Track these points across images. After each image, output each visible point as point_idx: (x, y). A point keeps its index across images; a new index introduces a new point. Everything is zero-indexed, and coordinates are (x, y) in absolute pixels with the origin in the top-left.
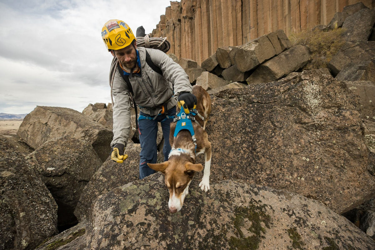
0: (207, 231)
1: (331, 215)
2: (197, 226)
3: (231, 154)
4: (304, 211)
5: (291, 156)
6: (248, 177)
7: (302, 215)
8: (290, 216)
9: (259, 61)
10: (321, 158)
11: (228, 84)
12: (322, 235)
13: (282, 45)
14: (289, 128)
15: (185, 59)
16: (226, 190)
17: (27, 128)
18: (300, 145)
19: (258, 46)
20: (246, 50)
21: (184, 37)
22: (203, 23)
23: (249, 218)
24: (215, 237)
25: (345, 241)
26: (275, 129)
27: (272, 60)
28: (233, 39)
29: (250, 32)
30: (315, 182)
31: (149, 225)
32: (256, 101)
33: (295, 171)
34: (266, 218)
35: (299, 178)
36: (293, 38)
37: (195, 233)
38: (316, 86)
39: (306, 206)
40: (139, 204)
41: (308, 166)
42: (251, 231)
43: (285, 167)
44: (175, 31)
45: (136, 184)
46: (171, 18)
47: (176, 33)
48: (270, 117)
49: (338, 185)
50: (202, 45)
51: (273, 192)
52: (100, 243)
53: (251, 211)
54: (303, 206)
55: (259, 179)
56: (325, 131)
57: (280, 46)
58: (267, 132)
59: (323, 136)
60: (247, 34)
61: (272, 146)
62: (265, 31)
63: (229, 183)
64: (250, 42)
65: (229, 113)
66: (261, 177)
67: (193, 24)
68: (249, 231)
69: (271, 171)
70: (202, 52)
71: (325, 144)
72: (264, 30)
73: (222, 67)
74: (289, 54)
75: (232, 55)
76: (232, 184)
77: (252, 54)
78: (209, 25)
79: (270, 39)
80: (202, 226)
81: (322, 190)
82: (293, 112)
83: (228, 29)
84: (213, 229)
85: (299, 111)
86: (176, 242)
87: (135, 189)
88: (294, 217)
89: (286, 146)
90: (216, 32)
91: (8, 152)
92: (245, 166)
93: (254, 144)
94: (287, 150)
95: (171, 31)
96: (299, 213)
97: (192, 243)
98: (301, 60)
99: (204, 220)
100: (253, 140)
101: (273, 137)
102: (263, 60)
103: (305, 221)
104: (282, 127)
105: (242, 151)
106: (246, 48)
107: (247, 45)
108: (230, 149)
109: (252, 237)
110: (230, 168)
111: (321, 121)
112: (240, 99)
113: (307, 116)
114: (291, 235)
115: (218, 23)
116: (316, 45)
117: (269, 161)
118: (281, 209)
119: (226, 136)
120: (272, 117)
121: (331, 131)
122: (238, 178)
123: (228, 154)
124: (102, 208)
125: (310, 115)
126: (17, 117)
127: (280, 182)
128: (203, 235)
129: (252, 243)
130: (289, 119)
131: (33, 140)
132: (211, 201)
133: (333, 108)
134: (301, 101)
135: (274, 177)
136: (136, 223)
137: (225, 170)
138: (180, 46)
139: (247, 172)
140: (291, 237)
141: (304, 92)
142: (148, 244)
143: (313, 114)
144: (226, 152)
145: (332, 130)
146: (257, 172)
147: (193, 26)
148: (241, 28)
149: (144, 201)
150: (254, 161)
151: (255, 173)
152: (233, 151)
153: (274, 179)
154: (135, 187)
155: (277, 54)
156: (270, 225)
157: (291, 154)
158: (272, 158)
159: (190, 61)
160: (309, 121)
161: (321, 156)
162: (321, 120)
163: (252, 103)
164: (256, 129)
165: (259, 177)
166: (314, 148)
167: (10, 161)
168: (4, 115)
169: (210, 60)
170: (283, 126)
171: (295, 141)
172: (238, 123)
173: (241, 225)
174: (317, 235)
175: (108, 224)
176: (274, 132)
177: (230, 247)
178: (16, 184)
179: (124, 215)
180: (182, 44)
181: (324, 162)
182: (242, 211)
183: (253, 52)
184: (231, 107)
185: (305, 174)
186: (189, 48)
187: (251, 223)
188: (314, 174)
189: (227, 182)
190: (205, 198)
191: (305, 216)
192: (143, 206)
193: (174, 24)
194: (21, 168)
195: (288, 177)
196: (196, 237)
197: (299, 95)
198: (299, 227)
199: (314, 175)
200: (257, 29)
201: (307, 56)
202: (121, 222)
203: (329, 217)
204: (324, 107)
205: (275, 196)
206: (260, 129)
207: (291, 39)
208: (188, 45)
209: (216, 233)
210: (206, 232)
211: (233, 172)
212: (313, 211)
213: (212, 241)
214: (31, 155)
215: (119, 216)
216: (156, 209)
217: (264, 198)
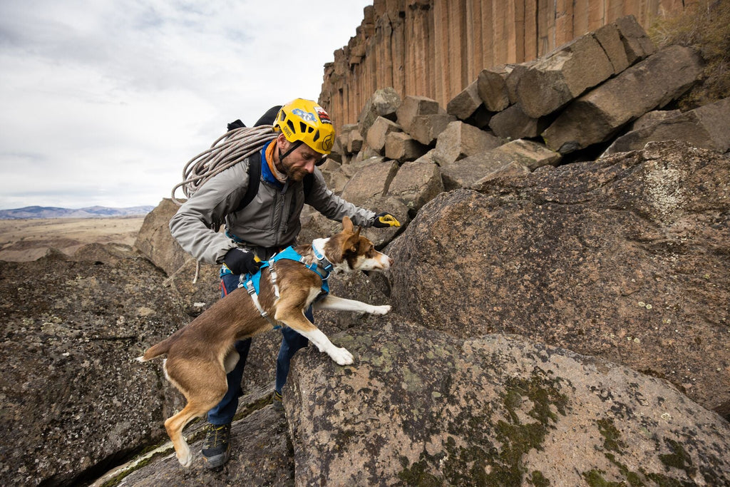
0: (461, 408)
1: (684, 406)
2: (445, 400)
3: (503, 292)
4: (630, 393)
5: (614, 300)
6: (531, 332)
7: (626, 400)
8: (604, 399)
9: (573, 92)
10: (677, 306)
11: (503, 143)
12: (661, 435)
13: (629, 52)
14: (613, 249)
15: (414, 97)
16: (492, 351)
17: (151, 235)
18: (633, 280)
19: (571, 60)
20: (543, 72)
21: (411, 48)
22: (450, 16)
23: (529, 396)
24: (473, 418)
25: (706, 450)
26: (585, 250)
27: (602, 87)
28: (516, 43)
29: (554, 25)
30: (661, 346)
31: (376, 393)
32: (551, 200)
33: (622, 326)
34: (559, 400)
35: (629, 339)
36: (659, 32)
37: (442, 409)
38: (672, 171)
39: (635, 385)
40: (359, 363)
41: (650, 318)
42: (532, 416)
43: (602, 317)
44: (394, 36)
45: (352, 334)
46: (384, 12)
47: (396, 41)
48: (575, 229)
49: (712, 355)
50: (449, 62)
51: (574, 358)
52: (313, 411)
53: (535, 386)
54: (628, 385)
55: (551, 336)
56: (688, 255)
57: (624, 54)
58: (569, 254)
59: (684, 265)
60: (547, 31)
61: (577, 280)
62: (592, 18)
63: (497, 340)
64: (554, 53)
65: (499, 220)
66: (555, 332)
67: (430, 20)
68: (530, 417)
69: (575, 323)
70: (448, 78)
71: (687, 279)
72: (589, 16)
73: (491, 109)
74: (646, 71)
75: (512, 82)
76: (503, 340)
77: (557, 79)
78: (463, 18)
79: (601, 42)
80: (453, 400)
81: (676, 362)
82: (624, 219)
83: (504, 23)
84: (471, 407)
85: (636, 217)
86: (415, 419)
87: (352, 341)
88: (610, 401)
89: (605, 281)
90: (478, 32)
91: (143, 278)
92: (527, 313)
93: (544, 275)
94: (607, 287)
95: (386, 38)
96: (620, 396)
97: (439, 423)
98: (676, 81)
99: (456, 393)
100: (542, 267)
101: (580, 264)
102: (582, 90)
103: (630, 410)
104: (600, 247)
105: (522, 287)
106: (544, 67)
107: (545, 61)
108: (500, 282)
109: (533, 425)
110: (499, 314)
111: (679, 238)
112: (521, 195)
113: (651, 227)
114: (603, 429)
115: (483, 12)
116: (721, 42)
117: (571, 306)
118: (588, 386)
119: (493, 261)
120: (580, 229)
121: (701, 256)
122: (513, 332)
123: (497, 290)
124: (308, 365)
125: (658, 226)
126: (120, 213)
127: (591, 344)
128: (456, 414)
129: (534, 434)
130: (613, 233)
131: (160, 255)
132: (466, 366)
133: (709, 212)
134: (641, 199)
135: (579, 334)
136: (357, 389)
137: (491, 318)
138: (403, 68)
139: (531, 323)
140: (602, 432)
141: (647, 183)
142: (376, 418)
143: (663, 224)
144: (493, 288)
145: (702, 254)
146: (548, 324)
147: (430, 23)
148: (534, 18)
149: (367, 359)
150: (543, 305)
151: (545, 325)
152: (505, 286)
153: (580, 338)
154: (351, 338)
155: (616, 74)
156: (567, 411)
157: (614, 295)
158: (578, 301)
159: (425, 101)
160: (655, 237)
161: (678, 302)
162: (680, 235)
163: (544, 202)
164: (548, 249)
165: (552, 333)
166: (662, 286)
167: (147, 291)
168: (100, 209)
169: (465, 96)
170: (601, 245)
171: (625, 272)
172: (516, 238)
173: (516, 406)
174: (650, 433)
175: (321, 388)
176: (582, 256)
177: (496, 435)
178: (159, 327)
179: (339, 377)
180: (407, 64)
181: (683, 311)
182: (519, 385)
183: (558, 75)
184: (503, 210)
185: (643, 332)
186: (421, 72)
187: (533, 404)
188: (660, 332)
189: (494, 338)
190: (457, 360)
191: (631, 401)
192: (365, 365)
193: (391, 23)
194: (163, 304)
195: (608, 335)
196: (444, 415)
197: (636, 189)
198: (619, 418)
199: (660, 335)
200: (573, 16)
201: (692, 70)
202: (337, 386)
203: (678, 408)
204: (689, 211)
205: (579, 365)
206: (556, 249)
207: (655, 35)
208: (421, 64)
209: (475, 413)
210: (460, 411)
211: (506, 322)
212: (647, 395)
213: (469, 424)
214: (168, 282)
215: (333, 377)
216: (384, 371)
217: (558, 367)
